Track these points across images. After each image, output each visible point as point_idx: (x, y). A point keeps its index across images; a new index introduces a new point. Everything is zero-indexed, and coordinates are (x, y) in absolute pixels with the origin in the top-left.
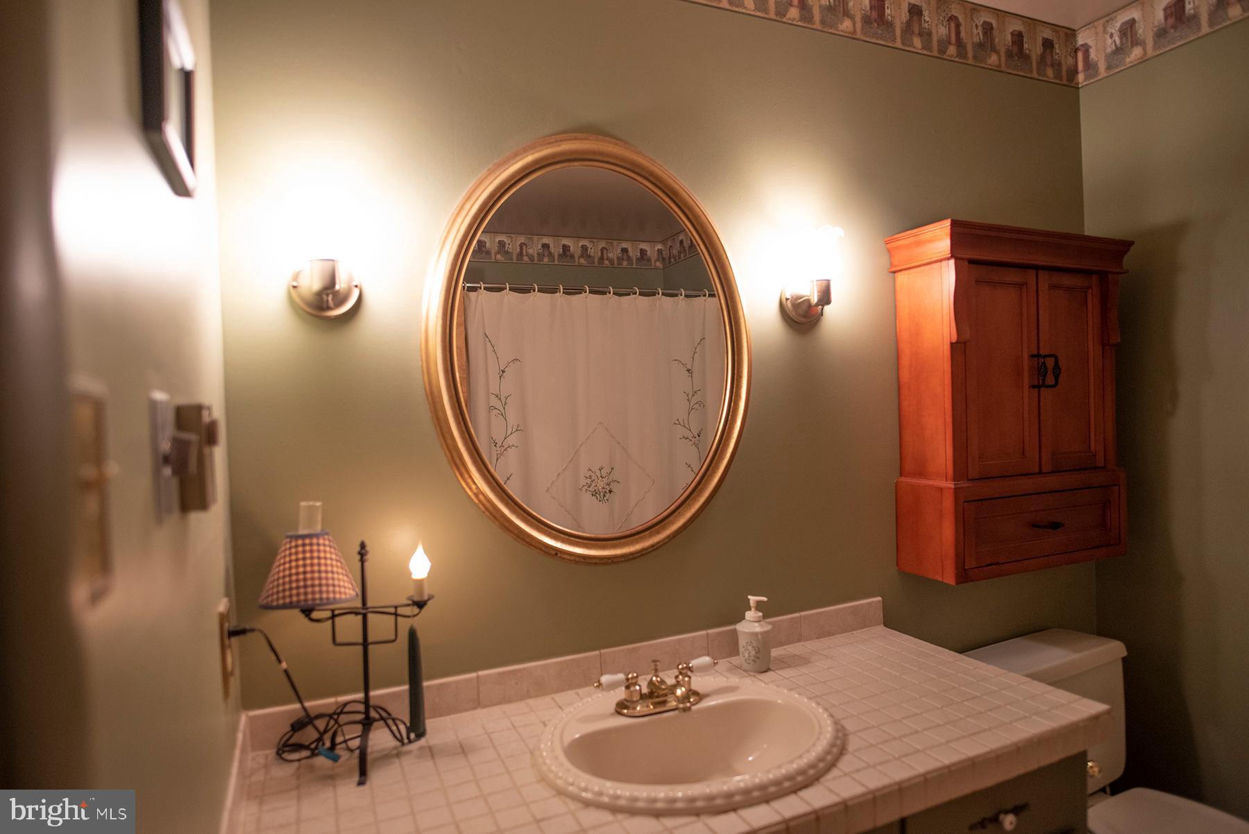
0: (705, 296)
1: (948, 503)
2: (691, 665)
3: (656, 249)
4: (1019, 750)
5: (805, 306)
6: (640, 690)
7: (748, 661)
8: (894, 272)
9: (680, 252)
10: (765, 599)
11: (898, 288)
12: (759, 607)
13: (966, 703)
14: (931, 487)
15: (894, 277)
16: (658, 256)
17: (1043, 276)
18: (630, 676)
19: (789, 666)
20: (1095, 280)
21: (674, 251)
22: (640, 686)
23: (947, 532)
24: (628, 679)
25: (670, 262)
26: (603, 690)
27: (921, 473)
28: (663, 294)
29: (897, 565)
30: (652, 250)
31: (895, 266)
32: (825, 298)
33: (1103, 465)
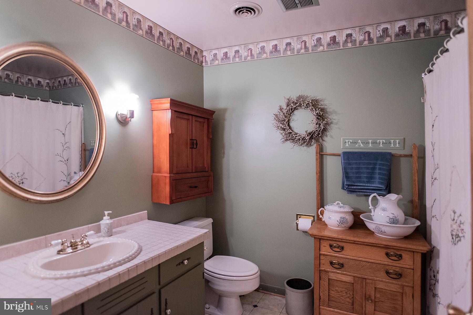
0: (72, 105)
1: (168, 180)
2: (86, 235)
3: (46, 82)
4: (188, 242)
5: (125, 118)
6: (67, 245)
7: (105, 233)
8: (152, 111)
9: (58, 86)
10: (111, 212)
11: (153, 116)
12: (109, 215)
13: (174, 235)
14: (163, 176)
15: (152, 113)
16: (47, 85)
17: (194, 117)
18: (63, 240)
19: (119, 233)
20: (206, 120)
21: (55, 85)
22: (67, 244)
23: (167, 189)
24: (63, 242)
25: (53, 88)
26: (53, 246)
27: (159, 172)
28: (52, 102)
29: (152, 200)
30: (44, 82)
31: (153, 109)
32: (132, 116)
33: (207, 171)
